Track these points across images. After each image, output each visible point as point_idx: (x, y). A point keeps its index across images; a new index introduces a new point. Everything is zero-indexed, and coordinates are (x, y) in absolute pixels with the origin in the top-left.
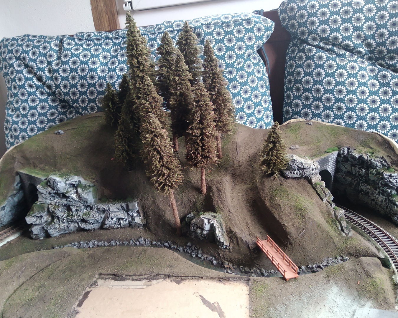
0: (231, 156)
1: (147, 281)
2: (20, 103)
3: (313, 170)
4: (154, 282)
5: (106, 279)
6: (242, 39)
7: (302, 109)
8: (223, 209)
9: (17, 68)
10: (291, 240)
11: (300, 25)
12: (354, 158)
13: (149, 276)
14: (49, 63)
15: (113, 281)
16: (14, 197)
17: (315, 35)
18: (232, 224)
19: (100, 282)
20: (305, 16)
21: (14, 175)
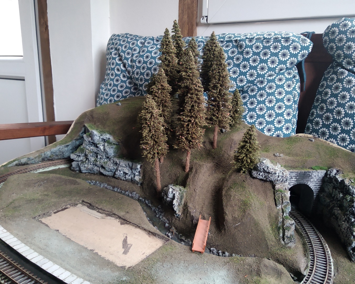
0: (224, 149)
1: (105, 215)
2: (109, 80)
3: (279, 177)
4: (109, 218)
5: (85, 205)
6: (276, 55)
7: (321, 128)
8: (191, 186)
9: (113, 56)
10: (226, 227)
11: (338, 48)
12: (336, 180)
13: (109, 213)
14: (133, 55)
15: (87, 207)
16: (77, 141)
17: (350, 59)
18: (190, 200)
19: (80, 205)
20: (344, 40)
21: (82, 126)
